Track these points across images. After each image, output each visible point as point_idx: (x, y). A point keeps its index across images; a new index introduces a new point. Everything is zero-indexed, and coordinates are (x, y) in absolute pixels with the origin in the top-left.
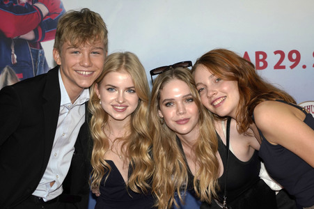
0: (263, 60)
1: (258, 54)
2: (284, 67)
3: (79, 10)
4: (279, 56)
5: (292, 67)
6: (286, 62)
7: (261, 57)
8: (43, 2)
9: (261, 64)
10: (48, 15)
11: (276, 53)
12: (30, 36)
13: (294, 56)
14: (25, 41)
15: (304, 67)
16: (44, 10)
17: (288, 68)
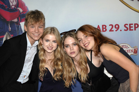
0: (105, 28)
1: (103, 26)
2: (113, 31)
3: (34, 10)
4: (111, 27)
5: (116, 31)
6: (114, 29)
7: (104, 27)
8: (20, 8)
9: (104, 30)
10: (22, 12)
11: (110, 25)
12: (16, 20)
13: (117, 26)
14: (14, 22)
15: (121, 30)
16: (21, 10)
17: (114, 31)
